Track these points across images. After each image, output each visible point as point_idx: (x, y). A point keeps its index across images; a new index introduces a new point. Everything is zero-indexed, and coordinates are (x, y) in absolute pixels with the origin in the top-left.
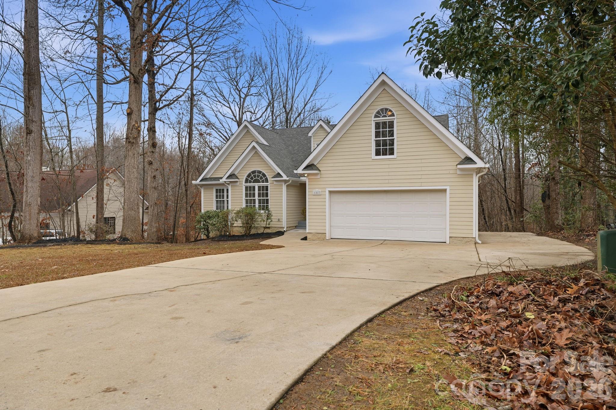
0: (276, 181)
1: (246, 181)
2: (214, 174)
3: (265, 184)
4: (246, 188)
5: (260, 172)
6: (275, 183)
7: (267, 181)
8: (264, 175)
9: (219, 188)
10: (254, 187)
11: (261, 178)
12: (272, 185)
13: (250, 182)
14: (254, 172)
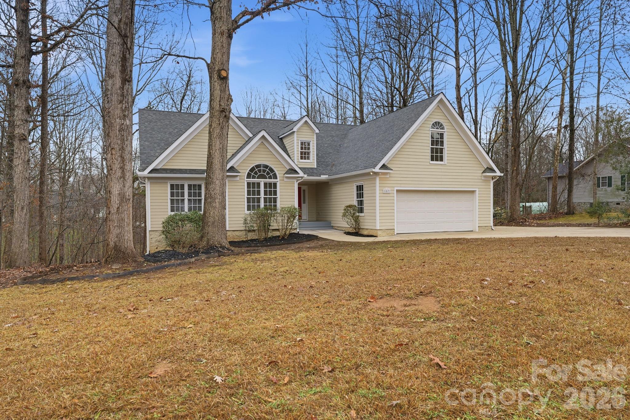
0: (287, 177)
1: (249, 176)
2: (168, 164)
3: (272, 181)
4: (249, 184)
5: (266, 167)
6: (285, 180)
7: (275, 177)
8: (272, 170)
9: (175, 182)
10: (259, 184)
11: (268, 174)
12: (282, 182)
13: (254, 177)
14: (258, 166)
